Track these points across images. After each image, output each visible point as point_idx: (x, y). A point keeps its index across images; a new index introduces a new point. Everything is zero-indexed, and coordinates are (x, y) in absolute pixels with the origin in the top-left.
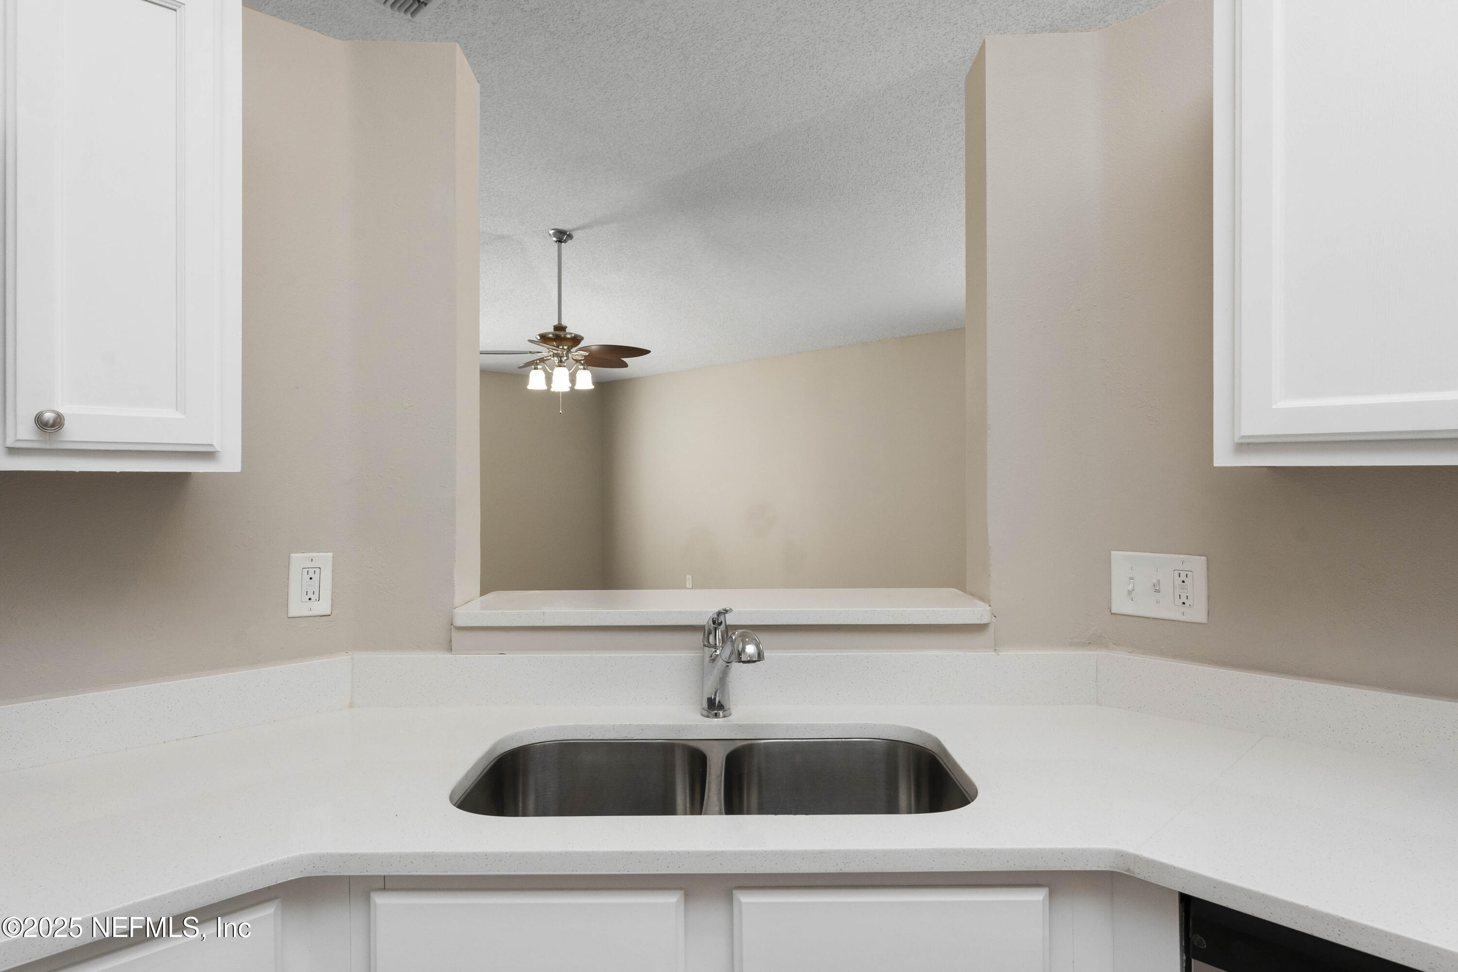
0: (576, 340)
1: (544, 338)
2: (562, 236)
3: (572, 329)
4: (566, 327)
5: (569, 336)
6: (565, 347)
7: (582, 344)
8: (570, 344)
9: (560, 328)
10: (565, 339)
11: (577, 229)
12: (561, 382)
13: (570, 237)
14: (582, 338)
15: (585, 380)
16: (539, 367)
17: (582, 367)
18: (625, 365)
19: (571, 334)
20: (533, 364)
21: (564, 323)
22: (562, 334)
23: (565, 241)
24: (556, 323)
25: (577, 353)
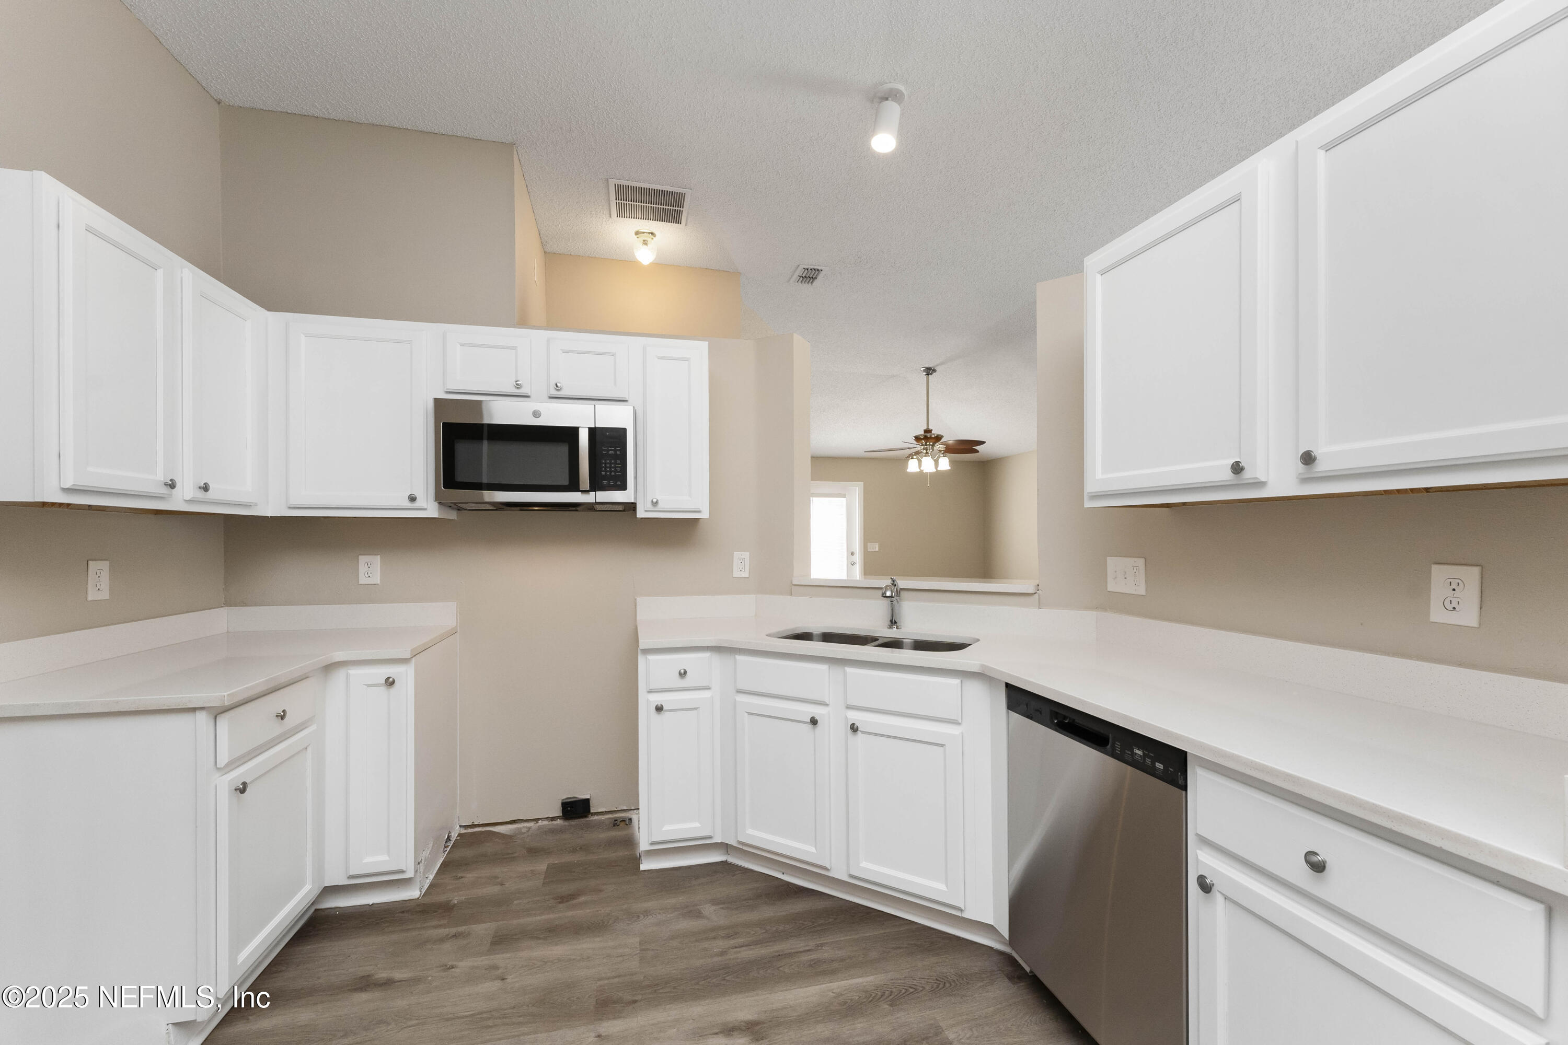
0: (938, 438)
1: (917, 438)
2: (929, 371)
3: (935, 432)
4: (932, 430)
5: (933, 436)
6: (931, 443)
7: (943, 440)
8: (934, 441)
9: (928, 431)
10: (931, 438)
11: (937, 365)
12: (927, 465)
13: (934, 371)
14: (942, 437)
15: (945, 464)
16: (914, 457)
17: (942, 455)
18: (977, 451)
19: (934, 434)
20: (911, 456)
21: (930, 428)
22: (928, 435)
23: (931, 374)
24: (926, 428)
25: (939, 447)
